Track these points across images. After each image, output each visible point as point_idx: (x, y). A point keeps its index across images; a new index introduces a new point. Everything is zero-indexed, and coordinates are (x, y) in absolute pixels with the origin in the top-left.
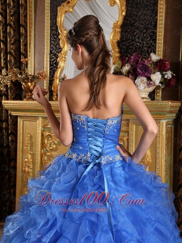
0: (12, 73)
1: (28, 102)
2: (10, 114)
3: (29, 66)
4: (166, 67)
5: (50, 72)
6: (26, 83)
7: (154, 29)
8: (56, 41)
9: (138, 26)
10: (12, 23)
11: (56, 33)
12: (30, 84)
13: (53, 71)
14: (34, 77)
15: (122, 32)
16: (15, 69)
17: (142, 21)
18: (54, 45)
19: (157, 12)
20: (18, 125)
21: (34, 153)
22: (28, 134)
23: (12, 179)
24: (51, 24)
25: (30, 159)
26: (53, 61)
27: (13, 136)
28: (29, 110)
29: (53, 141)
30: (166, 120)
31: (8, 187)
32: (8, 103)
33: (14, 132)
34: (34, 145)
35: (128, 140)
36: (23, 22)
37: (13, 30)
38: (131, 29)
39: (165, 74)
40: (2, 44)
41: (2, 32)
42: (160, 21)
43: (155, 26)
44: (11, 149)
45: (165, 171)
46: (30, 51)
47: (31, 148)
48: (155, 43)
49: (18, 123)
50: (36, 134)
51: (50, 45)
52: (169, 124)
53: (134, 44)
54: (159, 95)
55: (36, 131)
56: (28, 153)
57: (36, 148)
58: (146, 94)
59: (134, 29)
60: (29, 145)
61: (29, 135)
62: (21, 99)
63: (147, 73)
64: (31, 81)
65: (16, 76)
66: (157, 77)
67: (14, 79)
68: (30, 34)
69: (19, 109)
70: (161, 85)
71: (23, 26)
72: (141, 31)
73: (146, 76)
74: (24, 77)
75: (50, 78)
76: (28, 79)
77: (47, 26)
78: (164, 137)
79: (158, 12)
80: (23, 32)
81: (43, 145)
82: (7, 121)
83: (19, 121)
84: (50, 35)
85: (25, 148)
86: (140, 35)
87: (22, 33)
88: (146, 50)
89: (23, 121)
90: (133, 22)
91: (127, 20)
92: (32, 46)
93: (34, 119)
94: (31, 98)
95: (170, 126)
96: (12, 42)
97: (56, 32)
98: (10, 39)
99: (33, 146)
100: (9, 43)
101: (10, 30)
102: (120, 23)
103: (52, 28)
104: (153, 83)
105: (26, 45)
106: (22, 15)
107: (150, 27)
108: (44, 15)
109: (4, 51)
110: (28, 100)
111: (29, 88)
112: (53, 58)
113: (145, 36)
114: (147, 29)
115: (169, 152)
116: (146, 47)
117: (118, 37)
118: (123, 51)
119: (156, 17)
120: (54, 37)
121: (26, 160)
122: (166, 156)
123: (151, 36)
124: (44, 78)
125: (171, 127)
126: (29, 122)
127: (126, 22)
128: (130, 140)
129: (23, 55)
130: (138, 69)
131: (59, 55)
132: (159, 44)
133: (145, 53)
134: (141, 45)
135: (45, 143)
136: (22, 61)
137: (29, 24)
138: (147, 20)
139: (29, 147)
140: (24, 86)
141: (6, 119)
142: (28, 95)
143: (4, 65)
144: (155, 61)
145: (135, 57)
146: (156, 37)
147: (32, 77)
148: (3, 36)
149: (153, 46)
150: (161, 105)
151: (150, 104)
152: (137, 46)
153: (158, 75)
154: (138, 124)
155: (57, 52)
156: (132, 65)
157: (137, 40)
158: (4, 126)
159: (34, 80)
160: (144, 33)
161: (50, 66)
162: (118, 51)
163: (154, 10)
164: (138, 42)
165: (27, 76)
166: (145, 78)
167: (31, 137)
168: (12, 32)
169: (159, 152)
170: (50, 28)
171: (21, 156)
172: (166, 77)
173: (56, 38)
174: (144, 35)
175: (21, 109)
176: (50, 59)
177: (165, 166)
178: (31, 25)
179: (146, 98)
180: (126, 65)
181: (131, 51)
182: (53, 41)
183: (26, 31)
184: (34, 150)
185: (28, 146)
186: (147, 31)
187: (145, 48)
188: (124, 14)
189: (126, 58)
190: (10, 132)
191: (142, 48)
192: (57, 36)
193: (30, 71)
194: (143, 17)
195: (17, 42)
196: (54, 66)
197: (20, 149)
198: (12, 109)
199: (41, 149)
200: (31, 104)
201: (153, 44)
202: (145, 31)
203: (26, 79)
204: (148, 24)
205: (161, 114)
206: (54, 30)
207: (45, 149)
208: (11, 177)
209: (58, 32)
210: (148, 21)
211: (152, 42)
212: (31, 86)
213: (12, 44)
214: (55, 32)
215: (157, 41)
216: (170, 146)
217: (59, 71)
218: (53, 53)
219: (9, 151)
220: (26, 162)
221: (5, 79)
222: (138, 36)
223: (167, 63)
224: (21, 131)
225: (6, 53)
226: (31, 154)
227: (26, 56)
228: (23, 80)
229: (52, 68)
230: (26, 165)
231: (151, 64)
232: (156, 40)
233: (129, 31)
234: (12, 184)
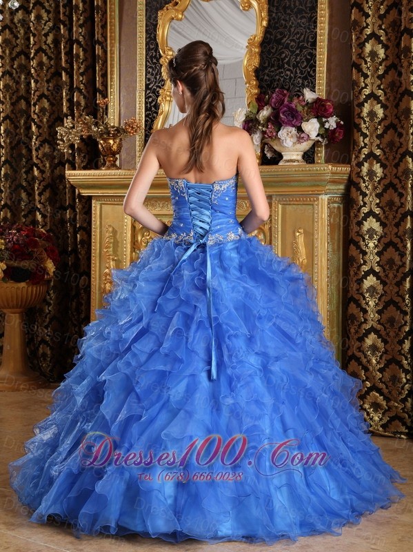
0: (81, 124)
1: (108, 172)
2: (79, 193)
3: (110, 111)
4: (326, 110)
5: (146, 121)
6: (105, 140)
7: (312, 49)
8: (156, 68)
9: (288, 44)
10: (81, 39)
11: (156, 55)
12: (111, 142)
13: (150, 118)
14: (118, 130)
15: (262, 54)
16: (87, 117)
17: (294, 36)
18: (152, 74)
19: (315, 22)
20: (93, 212)
21: (120, 258)
22: (110, 226)
23: (83, 308)
24: (148, 40)
25: (114, 269)
26: (151, 103)
27: (84, 233)
28: (111, 185)
29: (151, 238)
30: (328, 196)
31: (75, 323)
32: (74, 175)
33: (85, 225)
34: (120, 245)
35: (270, 229)
36: (100, 36)
37: (83, 50)
38: (277, 49)
39: (325, 122)
40: (63, 74)
41: (65, 54)
42: (320, 36)
43: (314, 44)
44: (81, 254)
45: (328, 277)
46: (111, 85)
47: (115, 251)
48: (315, 71)
49: (93, 208)
50: (123, 226)
51: (146, 75)
52: (335, 202)
53: (282, 72)
54: (321, 157)
55: (123, 221)
56: (109, 259)
57: (123, 251)
58: (298, 155)
59: (282, 48)
60: (111, 245)
61: (111, 229)
62: (97, 168)
63: (295, 119)
64: (114, 137)
65: (89, 128)
66: (312, 127)
67: (85, 134)
68: (111, 57)
69: (94, 184)
70: (320, 139)
71: (100, 43)
72: (293, 52)
73: (293, 126)
74: (101, 131)
75: (145, 131)
76: (108, 133)
77: (140, 43)
78: (325, 221)
79: (318, 21)
80: (100, 54)
81: (134, 244)
82: (73, 207)
83: (93, 205)
84: (146, 57)
85: (105, 250)
86: (290, 58)
87: (98, 55)
88: (301, 82)
89: (101, 204)
90: (279, 37)
91: (271, 34)
92: (116, 76)
93: (120, 201)
94: (114, 166)
95: (336, 205)
96: (81, 71)
97: (156, 52)
98: (78, 66)
99: (118, 246)
100: (76, 72)
101: (77, 50)
102: (259, 38)
103: (149, 47)
104: (307, 136)
105: (104, 76)
106: (98, 24)
107: (306, 45)
108: (136, 24)
109: (67, 85)
110: (109, 168)
111: (110, 148)
112: (150, 97)
113: (298, 60)
114: (302, 48)
115: (336, 247)
116: (300, 77)
117: (256, 62)
118: (264, 84)
119: (314, 29)
120: (152, 61)
121: (107, 270)
122: (328, 252)
123: (308, 61)
124: (136, 131)
125: (339, 207)
126: (112, 206)
127: (269, 36)
128: (273, 229)
129: (101, 92)
130: (281, 115)
131: (160, 91)
132: (320, 73)
133: (299, 87)
134: (292, 75)
135: (137, 241)
136: (99, 104)
137: (111, 40)
138: (302, 34)
139: (111, 249)
140: (102, 146)
141: (71, 203)
142: (110, 161)
143: (67, 111)
144: (310, 101)
145: (278, 96)
146: (315, 63)
147: (116, 130)
148: (66, 61)
149: (311, 76)
150: (317, 170)
151: (300, 169)
152: (287, 75)
153: (313, 123)
154: (285, 203)
155: (157, 86)
156: (273, 109)
157: (286, 66)
158: (68, 216)
159: (119, 135)
160: (297, 55)
161: (145, 112)
162: (256, 84)
163: (311, 18)
164: (289, 70)
165: (106, 128)
166: (294, 129)
167: (114, 232)
168: (81, 54)
169: (317, 247)
170: (146, 46)
171: (98, 264)
172: (327, 126)
173: (155, 63)
174: (296, 58)
175: (98, 184)
176: (146, 99)
177: (328, 268)
178: (113, 41)
179: (298, 161)
180: (265, 108)
181: (277, 84)
182: (150, 67)
183: (105, 52)
184: (119, 253)
185: (109, 247)
186: (301, 51)
187: (299, 79)
188: (265, 23)
189: (265, 97)
190: (78, 226)
191: (294, 81)
192: (158, 60)
193: (113, 119)
194: (295, 29)
195: (90, 71)
196: (152, 110)
197: (95, 253)
198: (83, 185)
199: (131, 252)
200: (114, 175)
201: (311, 72)
202: (298, 52)
203: (105, 133)
204: (303, 41)
205: (318, 186)
206: (153, 49)
207: (138, 252)
208: (82, 304)
209: (159, 52)
210: (303, 37)
211: (309, 70)
212: (113, 144)
213: (82, 74)
214: (154, 54)
215: (317, 69)
216: (336, 238)
217: (160, 119)
218: (150, 89)
219: (77, 259)
220: (106, 274)
221: (70, 133)
222: (287, 59)
223: (329, 103)
224: (98, 223)
225: (71, 90)
226: (115, 260)
227: (105, 96)
228: (101, 136)
229: (150, 114)
230: (106, 280)
231: (303, 107)
232: (315, 66)
233: (273, 51)
234: (83, 316)
